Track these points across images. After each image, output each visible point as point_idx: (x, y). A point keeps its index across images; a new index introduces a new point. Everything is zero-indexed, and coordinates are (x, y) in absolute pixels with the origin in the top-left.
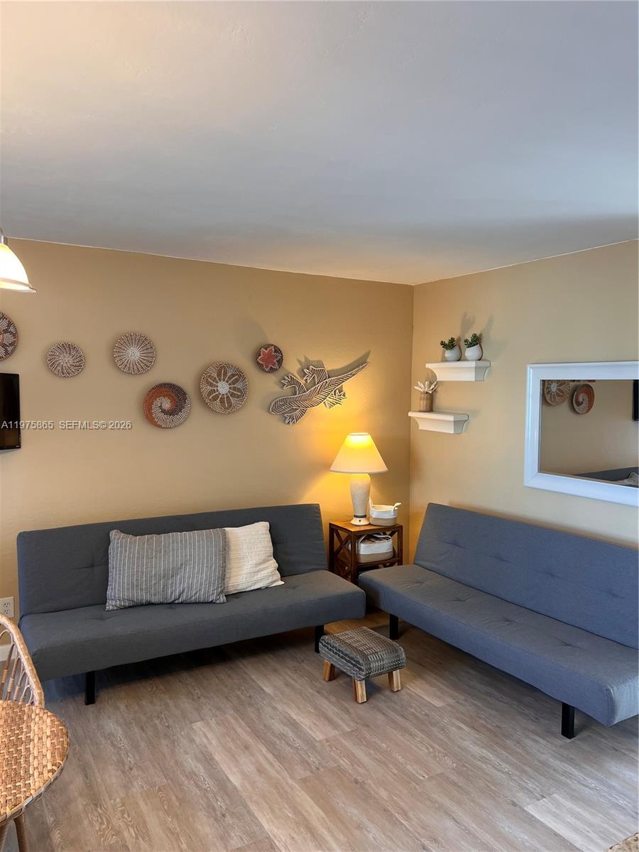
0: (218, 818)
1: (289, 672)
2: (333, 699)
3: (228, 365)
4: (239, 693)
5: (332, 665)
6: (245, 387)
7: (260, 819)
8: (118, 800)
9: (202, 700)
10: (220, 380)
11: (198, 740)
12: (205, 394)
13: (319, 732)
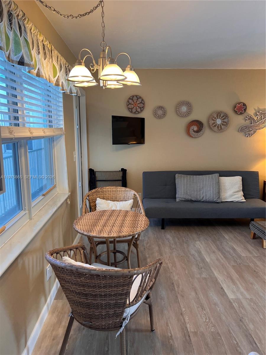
0: (200, 268)
1: (237, 233)
2: (253, 245)
3: (222, 112)
4: (215, 236)
5: (254, 233)
6: (228, 121)
7: (214, 272)
8: (168, 256)
9: (201, 235)
10: (218, 118)
11: (197, 246)
12: (211, 124)
13: (244, 254)
